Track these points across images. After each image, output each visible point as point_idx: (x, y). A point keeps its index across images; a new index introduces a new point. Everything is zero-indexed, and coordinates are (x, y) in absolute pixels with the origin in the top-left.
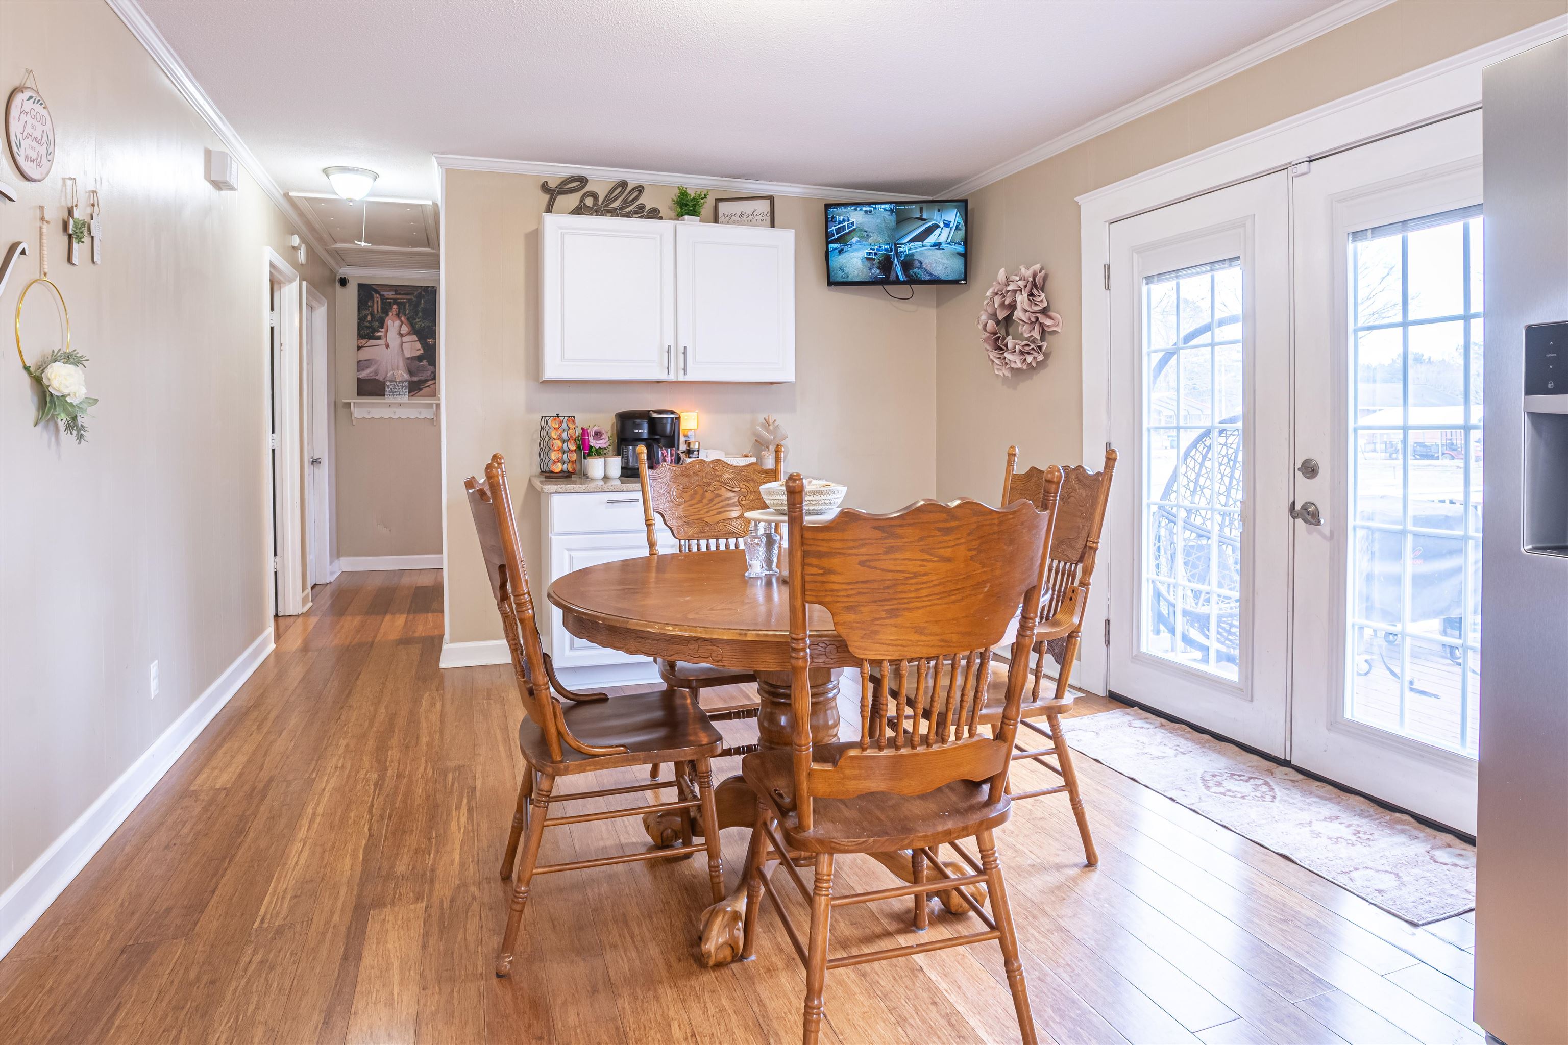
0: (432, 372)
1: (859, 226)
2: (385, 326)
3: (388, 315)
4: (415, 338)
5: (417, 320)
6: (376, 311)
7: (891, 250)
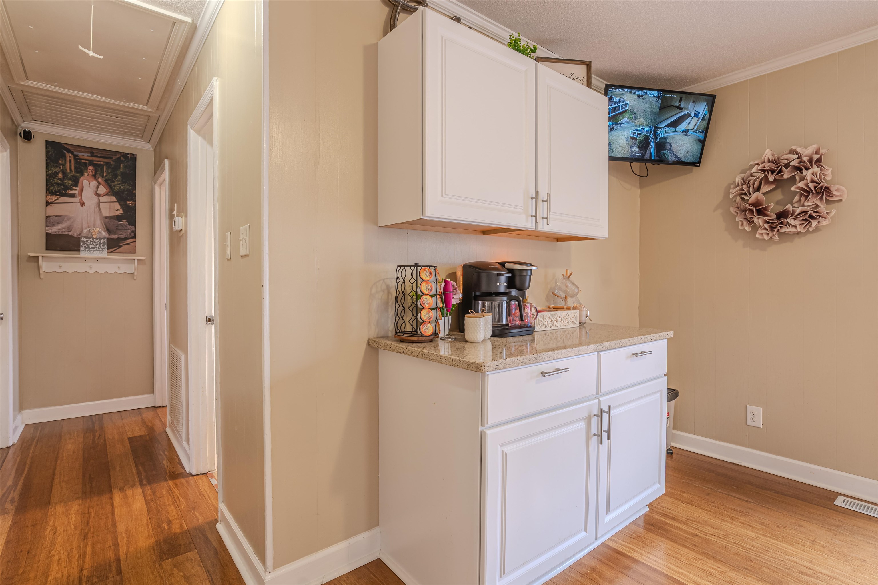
0: (132, 232)
1: (631, 108)
2: (80, 184)
3: (83, 175)
4: (114, 199)
5: (116, 183)
6: (68, 170)
7: (651, 132)
